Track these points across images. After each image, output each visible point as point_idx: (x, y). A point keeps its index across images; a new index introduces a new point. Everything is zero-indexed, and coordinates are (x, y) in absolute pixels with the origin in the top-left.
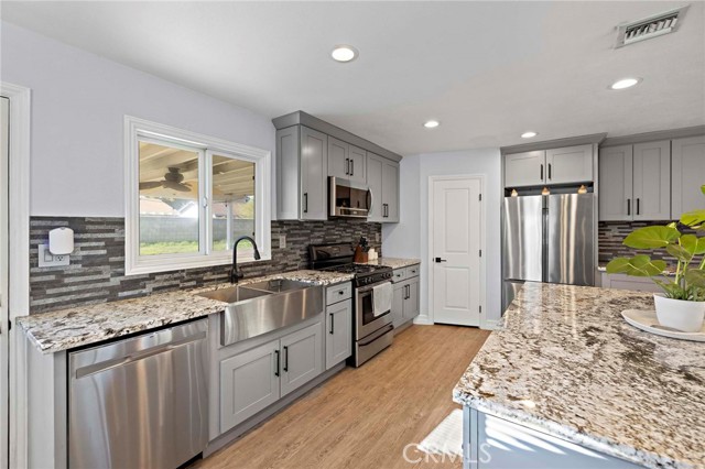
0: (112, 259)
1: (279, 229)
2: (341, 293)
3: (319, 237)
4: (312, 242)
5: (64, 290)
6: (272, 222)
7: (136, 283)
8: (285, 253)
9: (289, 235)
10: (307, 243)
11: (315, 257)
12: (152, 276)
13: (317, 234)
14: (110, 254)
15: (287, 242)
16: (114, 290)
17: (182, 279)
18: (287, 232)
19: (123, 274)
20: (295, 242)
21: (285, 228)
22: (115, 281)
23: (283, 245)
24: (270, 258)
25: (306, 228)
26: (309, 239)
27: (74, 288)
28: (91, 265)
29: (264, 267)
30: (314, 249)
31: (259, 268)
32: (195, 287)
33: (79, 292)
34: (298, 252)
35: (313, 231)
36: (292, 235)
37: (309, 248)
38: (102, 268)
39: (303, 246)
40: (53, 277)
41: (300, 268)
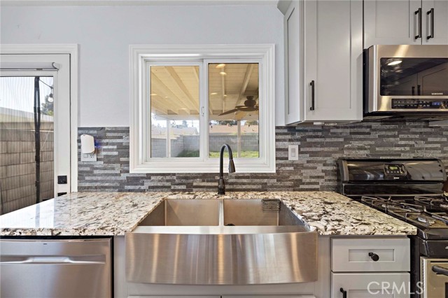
0: (122, 159)
1: (289, 137)
2: (376, 258)
3: (360, 148)
4: (346, 154)
5: (94, 178)
6: (277, 128)
7: (136, 180)
8: (297, 167)
9: (303, 143)
10: (338, 156)
11: (346, 177)
12: (149, 176)
13: (356, 144)
14: (121, 155)
15: (300, 153)
16: (122, 183)
17: (172, 181)
18: (302, 140)
19: (128, 172)
20: (313, 154)
21: (298, 136)
22: (124, 176)
23: (294, 155)
24: (274, 171)
25: (336, 135)
26: (342, 150)
27: (99, 178)
28: (109, 162)
29: (265, 181)
30: (345, 165)
31: (258, 181)
32: (184, 191)
33: (102, 181)
34: (320, 167)
35: (347, 140)
36: (310, 145)
37: (338, 163)
38: (115, 165)
39: (329, 160)
40: (88, 169)
41: (323, 189)
